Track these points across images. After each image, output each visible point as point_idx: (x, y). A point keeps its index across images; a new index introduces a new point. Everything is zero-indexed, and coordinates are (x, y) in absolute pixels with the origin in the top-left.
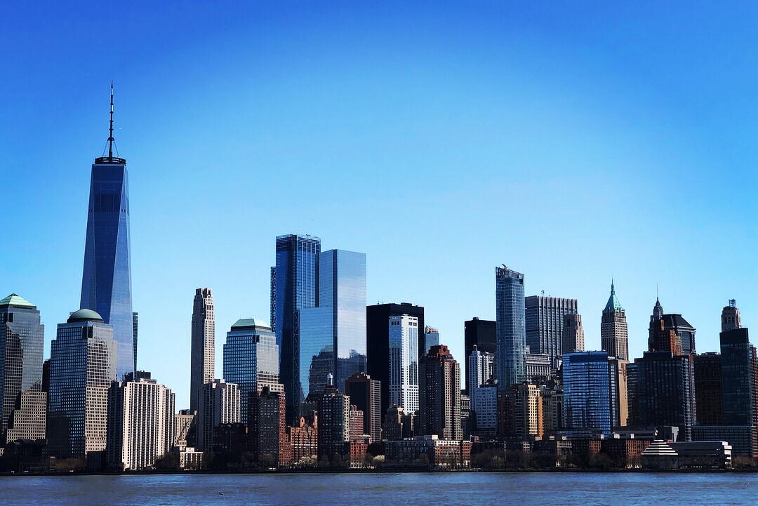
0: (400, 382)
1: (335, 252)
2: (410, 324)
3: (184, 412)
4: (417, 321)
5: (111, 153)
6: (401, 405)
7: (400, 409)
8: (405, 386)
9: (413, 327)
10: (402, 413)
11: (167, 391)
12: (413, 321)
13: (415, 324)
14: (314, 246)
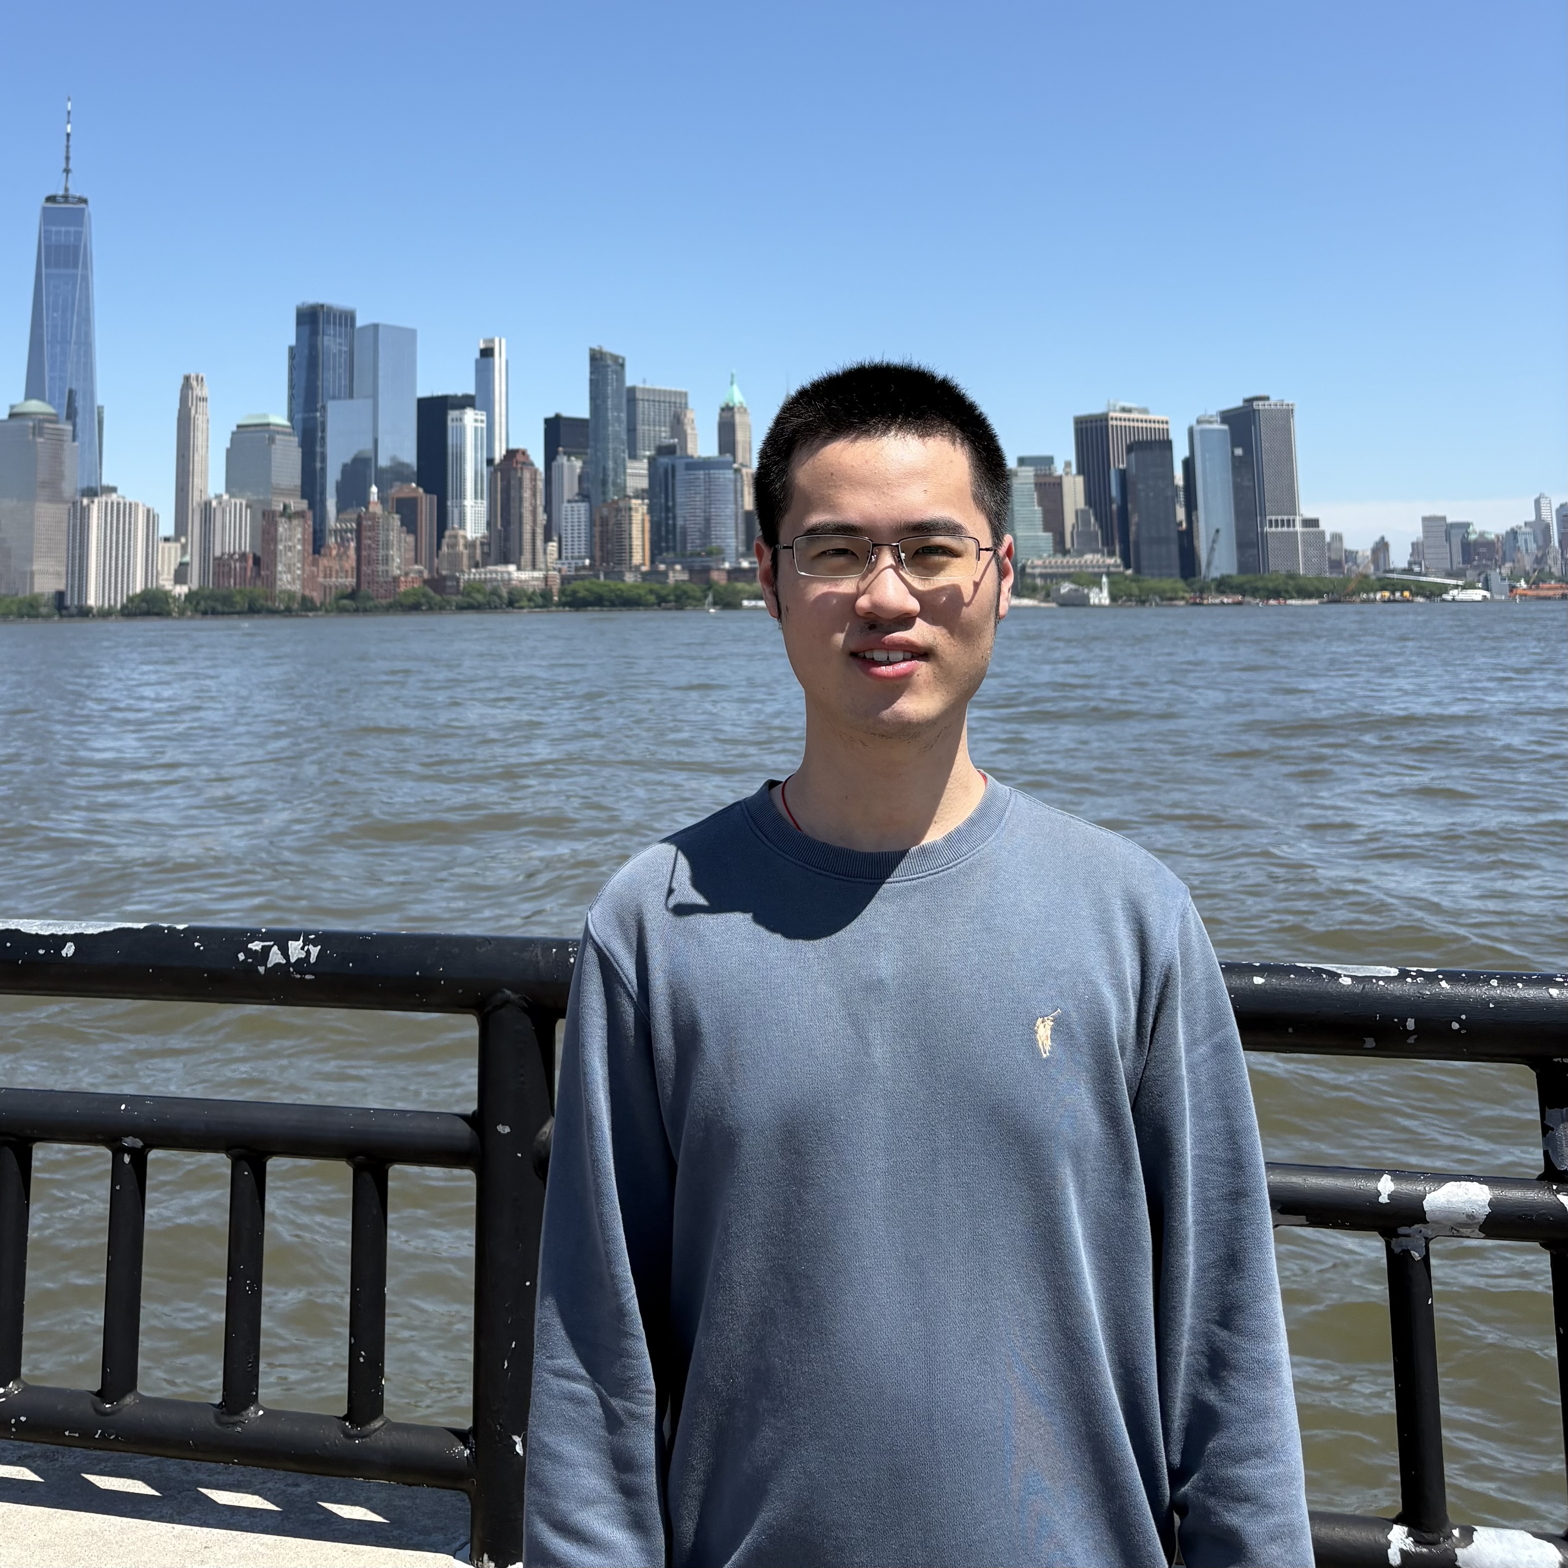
0: (461, 495)
1: (376, 327)
2: (476, 421)
3: (167, 540)
4: (484, 418)
5: (66, 189)
6: (462, 525)
7: (461, 532)
8: (469, 502)
9: (479, 425)
10: (465, 537)
11: (148, 511)
12: (479, 418)
13: (482, 421)
14: (347, 318)
